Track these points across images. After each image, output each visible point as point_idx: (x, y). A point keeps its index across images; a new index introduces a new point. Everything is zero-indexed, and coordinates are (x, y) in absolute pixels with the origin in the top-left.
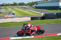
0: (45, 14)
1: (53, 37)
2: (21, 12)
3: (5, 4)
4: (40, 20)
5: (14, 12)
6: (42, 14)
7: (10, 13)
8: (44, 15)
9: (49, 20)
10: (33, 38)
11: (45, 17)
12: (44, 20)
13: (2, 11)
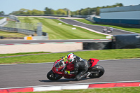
0: (116, 37)
2: (61, 29)
3: (25, 11)
4: (104, 49)
10: (86, 91)
12: (113, 50)
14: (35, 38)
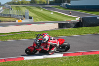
0: (82, 18)
1: (95, 56)
2: (43, 14)
3: (16, 2)
4: (74, 27)
5: (31, 14)
6: (76, 19)
7: (24, 16)
8: (80, 20)
9: (89, 28)
10: (62, 59)
11: (82, 23)
12: (81, 28)
13: (11, 13)
14: (24, 21)
